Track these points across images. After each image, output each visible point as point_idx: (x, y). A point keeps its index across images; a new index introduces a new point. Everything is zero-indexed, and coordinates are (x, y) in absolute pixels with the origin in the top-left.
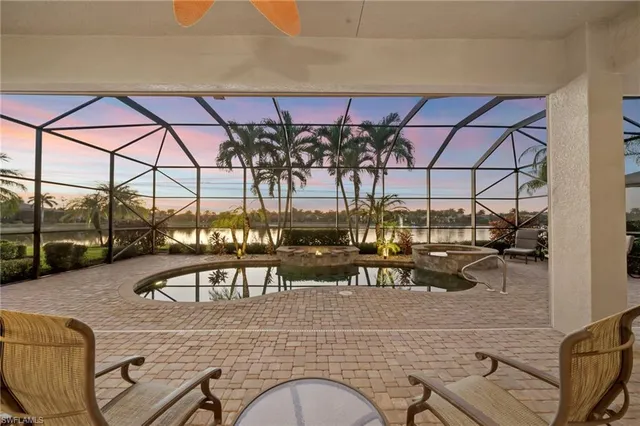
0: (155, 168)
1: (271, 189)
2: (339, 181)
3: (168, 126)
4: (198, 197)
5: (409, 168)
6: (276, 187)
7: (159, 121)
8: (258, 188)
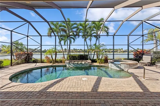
0: (28, 36)
1: (65, 43)
2: (85, 40)
3: (29, 22)
4: (41, 45)
5: (107, 35)
6: (66, 42)
7: (26, 20)
8: (60, 43)
